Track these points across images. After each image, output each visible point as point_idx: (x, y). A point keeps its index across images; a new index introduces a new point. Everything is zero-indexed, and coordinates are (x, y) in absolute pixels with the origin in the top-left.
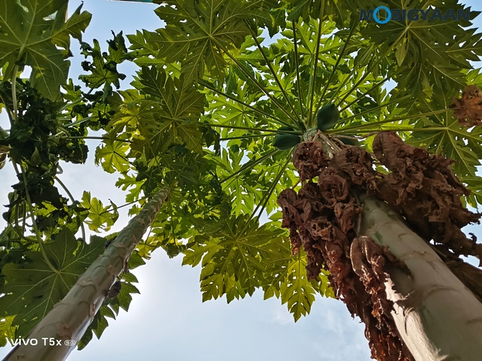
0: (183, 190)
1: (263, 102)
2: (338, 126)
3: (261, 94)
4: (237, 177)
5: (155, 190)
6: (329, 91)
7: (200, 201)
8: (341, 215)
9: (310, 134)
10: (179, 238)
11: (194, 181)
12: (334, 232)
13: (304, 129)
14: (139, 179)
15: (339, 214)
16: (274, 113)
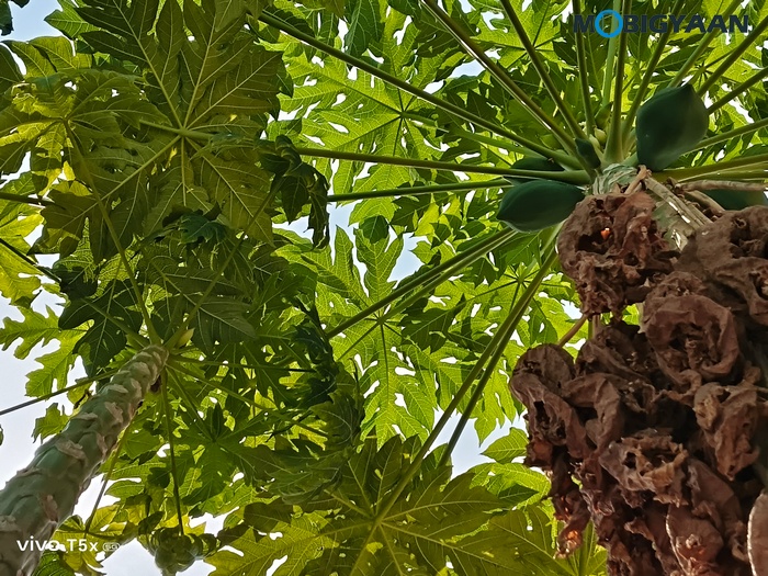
0: (209, 357)
1: (465, 83)
2: (703, 159)
3: (459, 55)
4: (381, 321)
5: (120, 356)
6: (675, 49)
7: (264, 394)
8: (717, 421)
9: (615, 179)
10: (196, 513)
11: (246, 328)
12: (693, 479)
13: (595, 164)
14: (68, 322)
15: (710, 418)
16: (499, 117)
